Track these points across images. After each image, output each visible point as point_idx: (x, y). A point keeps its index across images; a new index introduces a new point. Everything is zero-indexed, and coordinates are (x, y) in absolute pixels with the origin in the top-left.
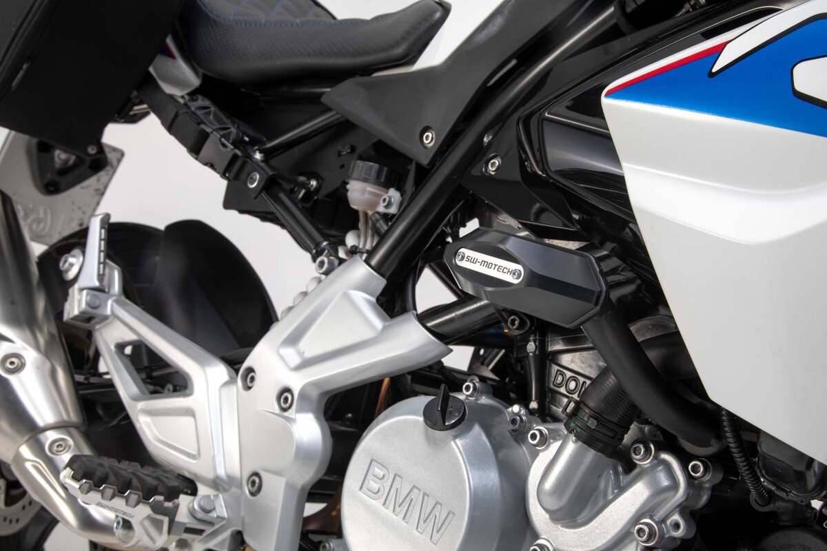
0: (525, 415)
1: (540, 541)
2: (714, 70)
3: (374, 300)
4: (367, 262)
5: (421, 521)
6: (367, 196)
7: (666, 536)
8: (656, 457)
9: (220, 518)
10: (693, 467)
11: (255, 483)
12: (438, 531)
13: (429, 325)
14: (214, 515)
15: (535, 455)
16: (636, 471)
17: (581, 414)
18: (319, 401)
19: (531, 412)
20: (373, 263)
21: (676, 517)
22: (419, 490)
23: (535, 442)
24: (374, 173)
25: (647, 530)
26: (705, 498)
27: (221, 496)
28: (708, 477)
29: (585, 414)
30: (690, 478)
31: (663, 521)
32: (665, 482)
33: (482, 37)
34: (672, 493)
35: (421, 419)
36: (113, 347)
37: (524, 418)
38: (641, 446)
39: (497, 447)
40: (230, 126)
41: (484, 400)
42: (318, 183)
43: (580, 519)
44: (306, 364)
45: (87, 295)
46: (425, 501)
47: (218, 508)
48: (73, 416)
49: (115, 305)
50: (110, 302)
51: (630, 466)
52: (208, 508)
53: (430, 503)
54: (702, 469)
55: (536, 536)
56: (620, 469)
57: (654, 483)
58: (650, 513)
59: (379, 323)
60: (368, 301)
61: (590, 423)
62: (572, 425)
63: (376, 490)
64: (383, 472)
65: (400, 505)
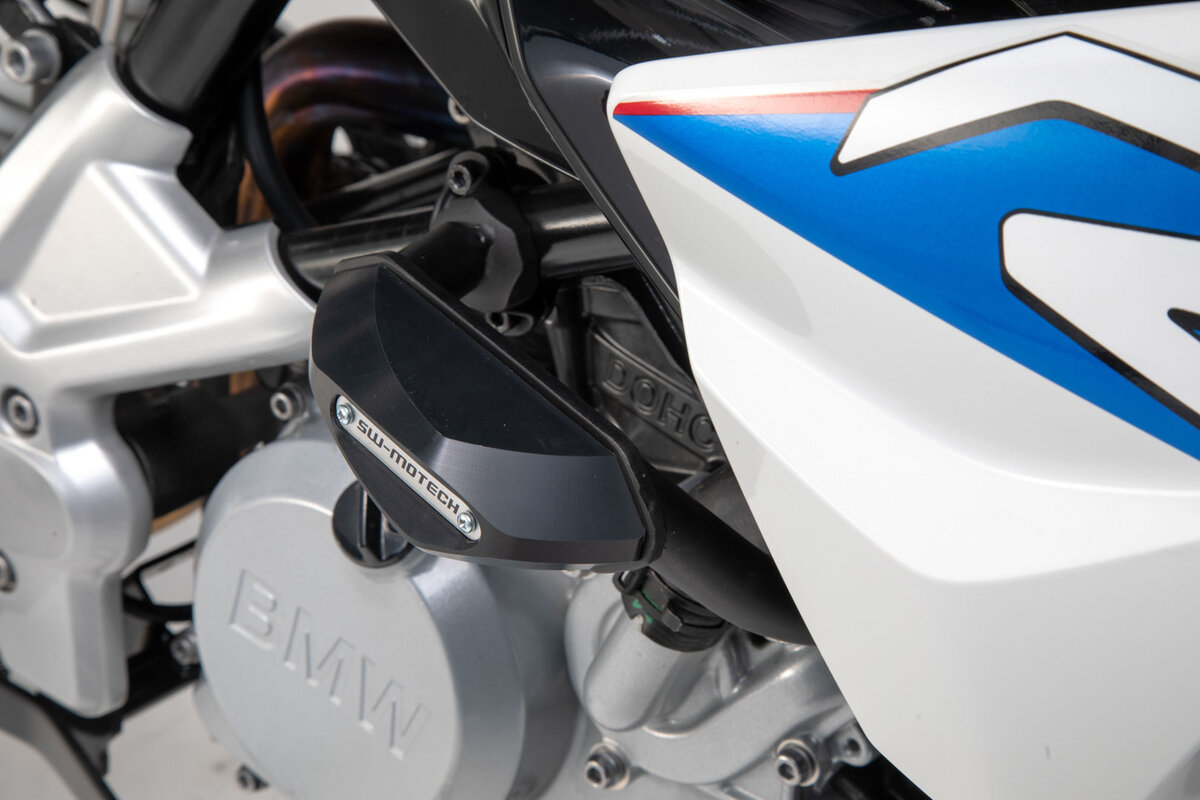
5: (368, 707)
12: (404, 733)
18: (96, 411)
22: (352, 647)
31: (831, 739)
43: (674, 720)
58: (803, 729)
59: (198, 257)
60: (161, 189)
61: (669, 619)
62: (636, 604)
63: (265, 629)
64: (271, 596)
65: (320, 666)
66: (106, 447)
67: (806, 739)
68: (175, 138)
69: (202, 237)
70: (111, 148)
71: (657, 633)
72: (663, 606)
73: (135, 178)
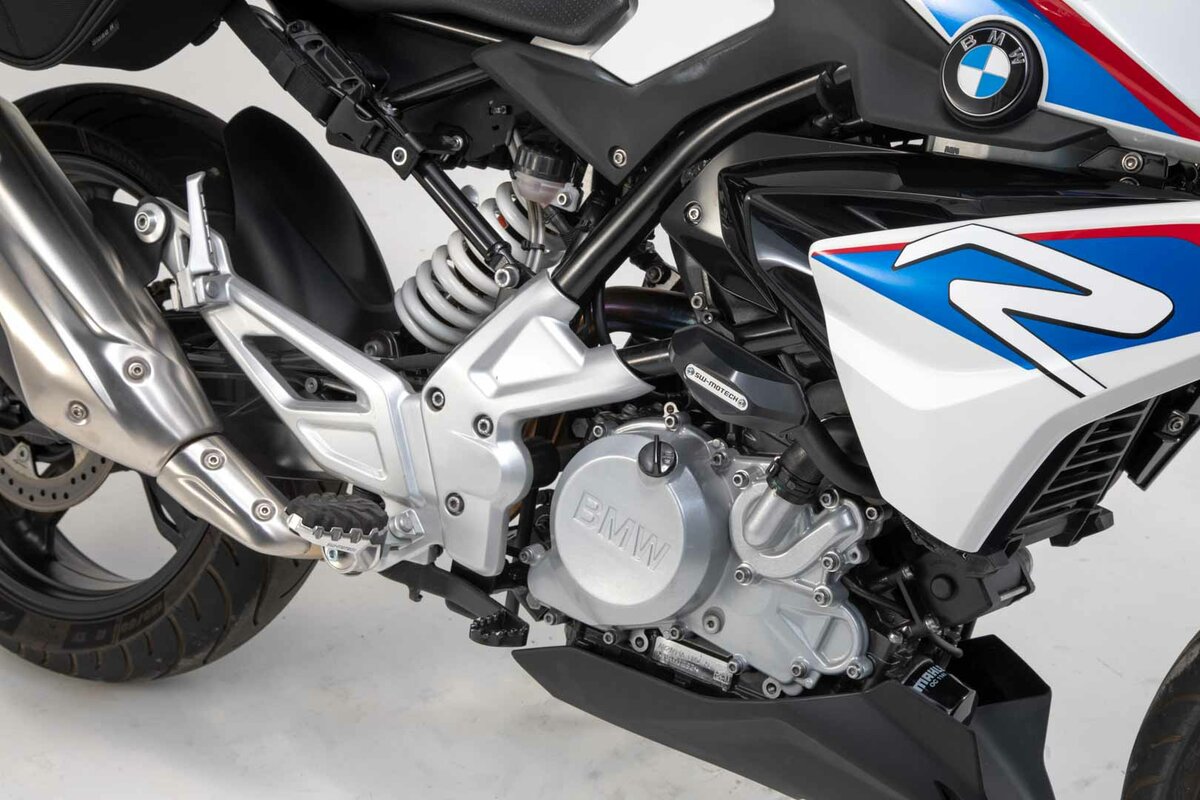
0: (725, 451)
1: (744, 565)
2: (897, 265)
3: (568, 326)
4: (555, 281)
5: (638, 550)
6: (541, 192)
7: (846, 563)
8: (840, 504)
9: (419, 535)
10: (869, 512)
11: (456, 503)
12: (655, 559)
13: (629, 362)
14: (414, 532)
15: (737, 493)
16: (823, 513)
17: (781, 475)
18: (516, 428)
19: (729, 444)
20: (562, 283)
21: (856, 550)
22: (634, 522)
23: (738, 485)
24: (548, 167)
25: (831, 560)
26: (878, 530)
27: (413, 511)
28: (880, 518)
29: (784, 475)
30: (866, 519)
31: (845, 552)
32: (847, 522)
33: (682, 77)
34: (853, 531)
35: (636, 461)
36: (239, 339)
37: (725, 454)
38: (829, 495)
39: (700, 479)
40: (356, 77)
41: (686, 432)
42: (464, 141)
43: (777, 549)
44: (504, 391)
45: (205, 283)
46: (641, 532)
47: (415, 525)
48: (207, 422)
49: (234, 288)
50: (227, 285)
51: (819, 509)
52: (408, 527)
53: (647, 535)
54: (876, 513)
55: (738, 560)
56: (811, 510)
57: (840, 522)
58: (834, 547)
59: (579, 358)
60: (562, 328)
61: (791, 485)
62: (774, 483)
63: (590, 519)
64: (596, 503)
65: (616, 534)
66: (517, 443)
67: (835, 551)
68: (572, 309)
69: (582, 351)
70: (548, 311)
71: (784, 494)
72: (786, 480)
73: (550, 323)
